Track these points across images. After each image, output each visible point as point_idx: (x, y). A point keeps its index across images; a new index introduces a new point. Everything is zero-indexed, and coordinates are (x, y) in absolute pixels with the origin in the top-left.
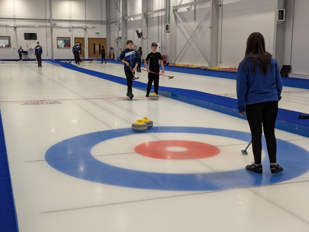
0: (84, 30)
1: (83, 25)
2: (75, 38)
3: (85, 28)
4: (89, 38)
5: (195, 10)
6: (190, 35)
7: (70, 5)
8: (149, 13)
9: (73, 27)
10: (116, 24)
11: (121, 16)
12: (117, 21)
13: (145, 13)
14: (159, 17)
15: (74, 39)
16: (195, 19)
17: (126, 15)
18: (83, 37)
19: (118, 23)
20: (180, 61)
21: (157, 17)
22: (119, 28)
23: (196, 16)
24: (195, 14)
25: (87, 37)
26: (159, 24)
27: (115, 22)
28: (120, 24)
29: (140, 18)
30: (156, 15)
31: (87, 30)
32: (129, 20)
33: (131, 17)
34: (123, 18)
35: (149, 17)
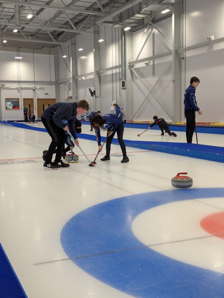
0: (33, 90)
1: (32, 86)
2: (24, 99)
3: (33, 89)
4: (38, 99)
5: (154, 65)
6: (149, 91)
7: (18, 66)
8: (101, 71)
9: (22, 88)
10: (66, 84)
11: (71, 76)
12: (67, 81)
13: (97, 71)
14: (113, 74)
15: (22, 100)
16: (154, 74)
17: (77, 75)
18: (32, 98)
19: (68, 83)
20: (138, 117)
21: (110, 74)
22: (69, 88)
23: (155, 71)
24: (154, 69)
25: (37, 98)
26: (113, 82)
27: (64, 82)
28: (70, 84)
29: (91, 77)
30: (109, 72)
31: (36, 91)
32: (80, 79)
33: (82, 76)
34: (73, 77)
35: (101, 75)
